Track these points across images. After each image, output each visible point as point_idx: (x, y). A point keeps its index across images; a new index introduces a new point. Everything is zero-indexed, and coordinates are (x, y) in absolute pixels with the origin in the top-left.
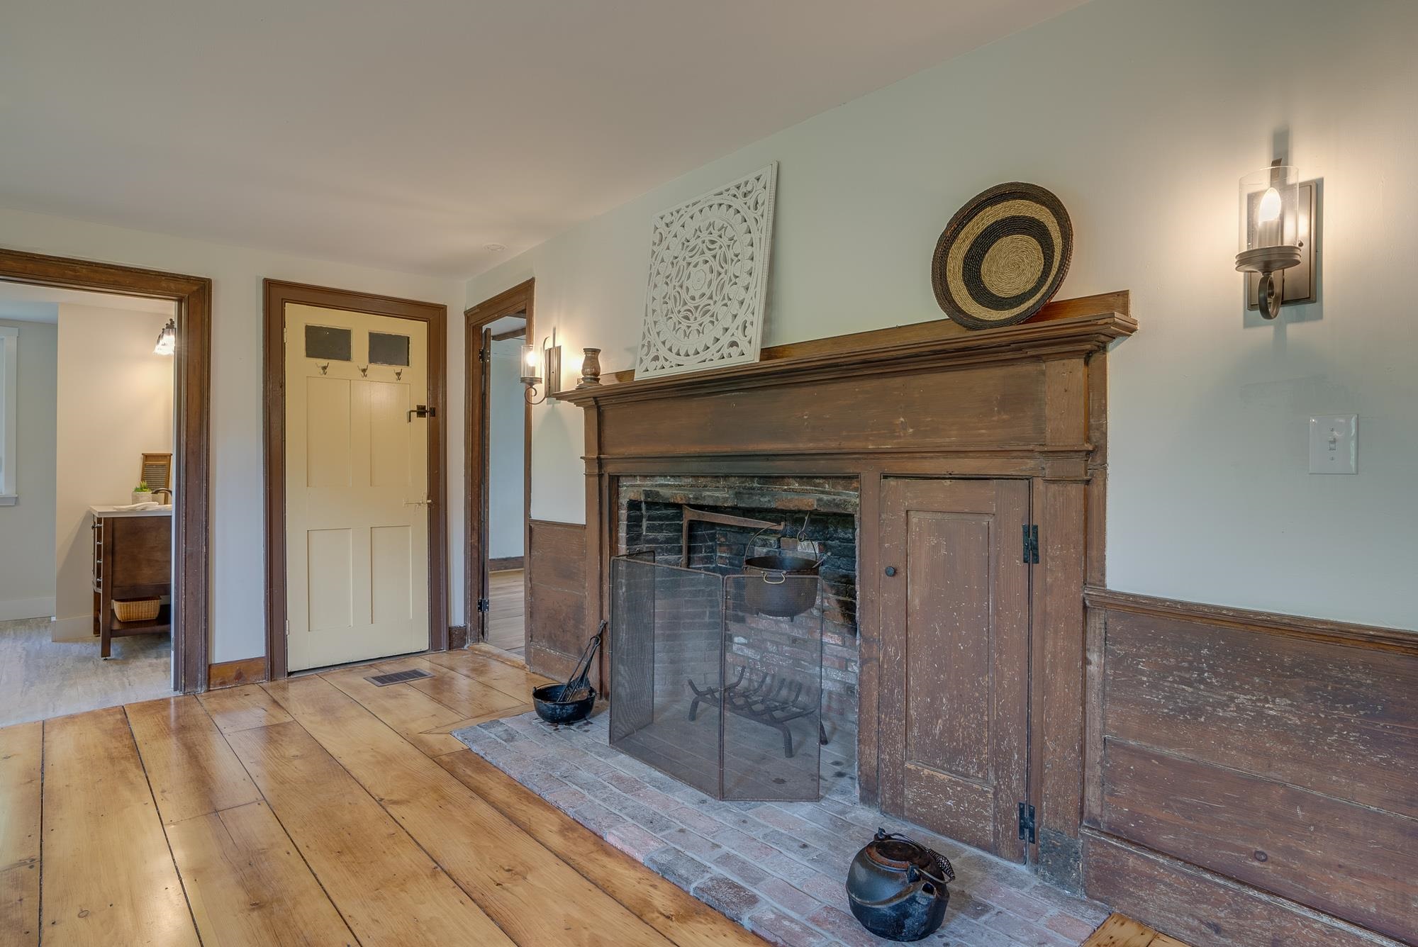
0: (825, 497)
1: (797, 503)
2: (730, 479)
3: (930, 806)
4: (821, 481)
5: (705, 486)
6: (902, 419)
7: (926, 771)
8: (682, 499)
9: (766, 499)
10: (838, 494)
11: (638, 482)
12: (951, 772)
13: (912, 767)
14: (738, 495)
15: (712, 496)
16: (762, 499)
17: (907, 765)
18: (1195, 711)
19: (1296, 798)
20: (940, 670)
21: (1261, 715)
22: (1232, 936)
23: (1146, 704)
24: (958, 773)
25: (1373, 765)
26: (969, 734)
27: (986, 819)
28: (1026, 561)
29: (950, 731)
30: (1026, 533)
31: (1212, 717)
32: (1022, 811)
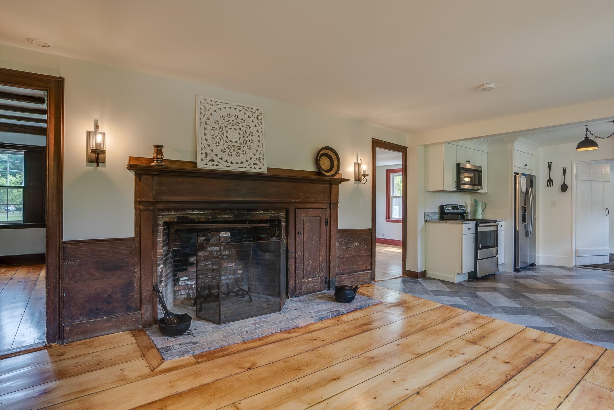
0: (272, 215)
1: (262, 217)
2: (233, 210)
3: (308, 288)
4: (271, 210)
5: (219, 213)
6: (302, 194)
7: (307, 280)
8: (204, 219)
9: (249, 217)
10: (276, 214)
11: (173, 213)
12: (311, 278)
13: (304, 281)
14: (235, 216)
15: (223, 217)
16: (247, 217)
17: (303, 281)
18: (349, 247)
19: (359, 257)
20: (310, 254)
21: (355, 245)
22: (354, 282)
23: (343, 249)
24: (314, 277)
25: (365, 248)
26: (316, 267)
27: (319, 284)
28: (326, 226)
29: (312, 268)
30: (326, 220)
31: (351, 248)
32: (325, 279)
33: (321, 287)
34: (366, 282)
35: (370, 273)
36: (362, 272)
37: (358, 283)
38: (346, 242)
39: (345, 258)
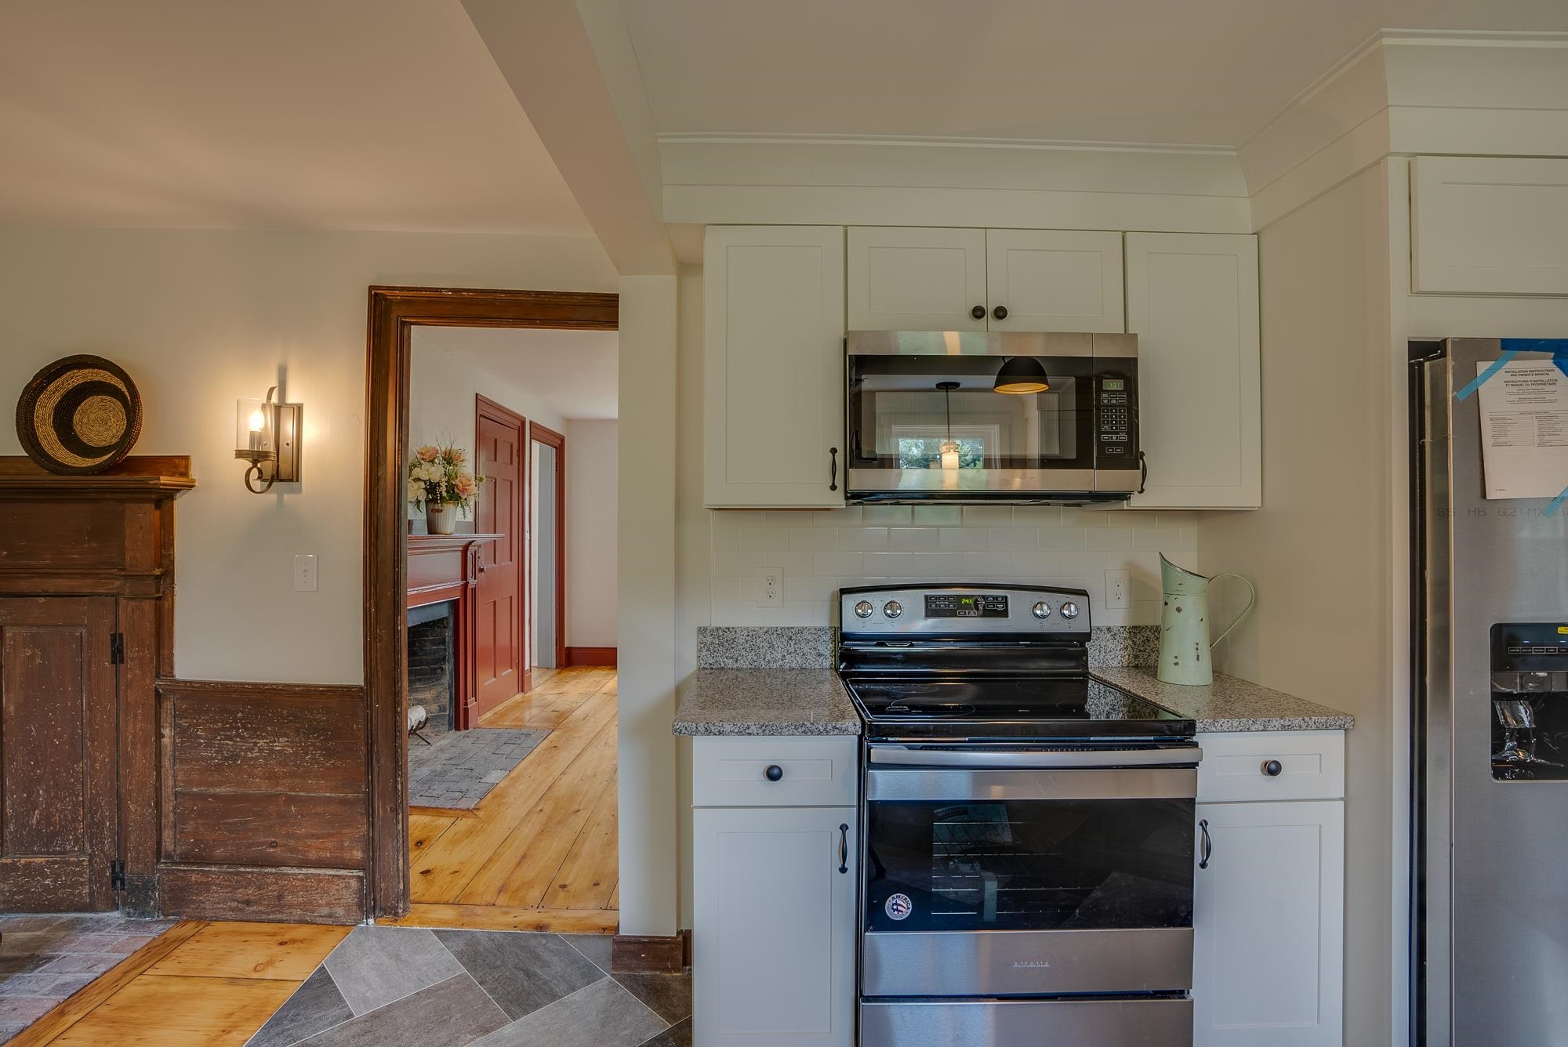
3: (27, 891)
7: (23, 861)
13: (9, 861)
17: (5, 861)
18: (234, 757)
19: (291, 800)
20: (36, 766)
21: (272, 751)
22: (256, 903)
23: (203, 759)
24: (55, 853)
25: (328, 769)
26: (66, 816)
27: (82, 884)
28: (113, 662)
29: (47, 818)
30: (113, 641)
31: (244, 759)
32: (113, 867)
33: (91, 894)
34: (330, 916)
35: (354, 883)
36: (304, 871)
37: (280, 912)
38: (217, 732)
39: (211, 796)
